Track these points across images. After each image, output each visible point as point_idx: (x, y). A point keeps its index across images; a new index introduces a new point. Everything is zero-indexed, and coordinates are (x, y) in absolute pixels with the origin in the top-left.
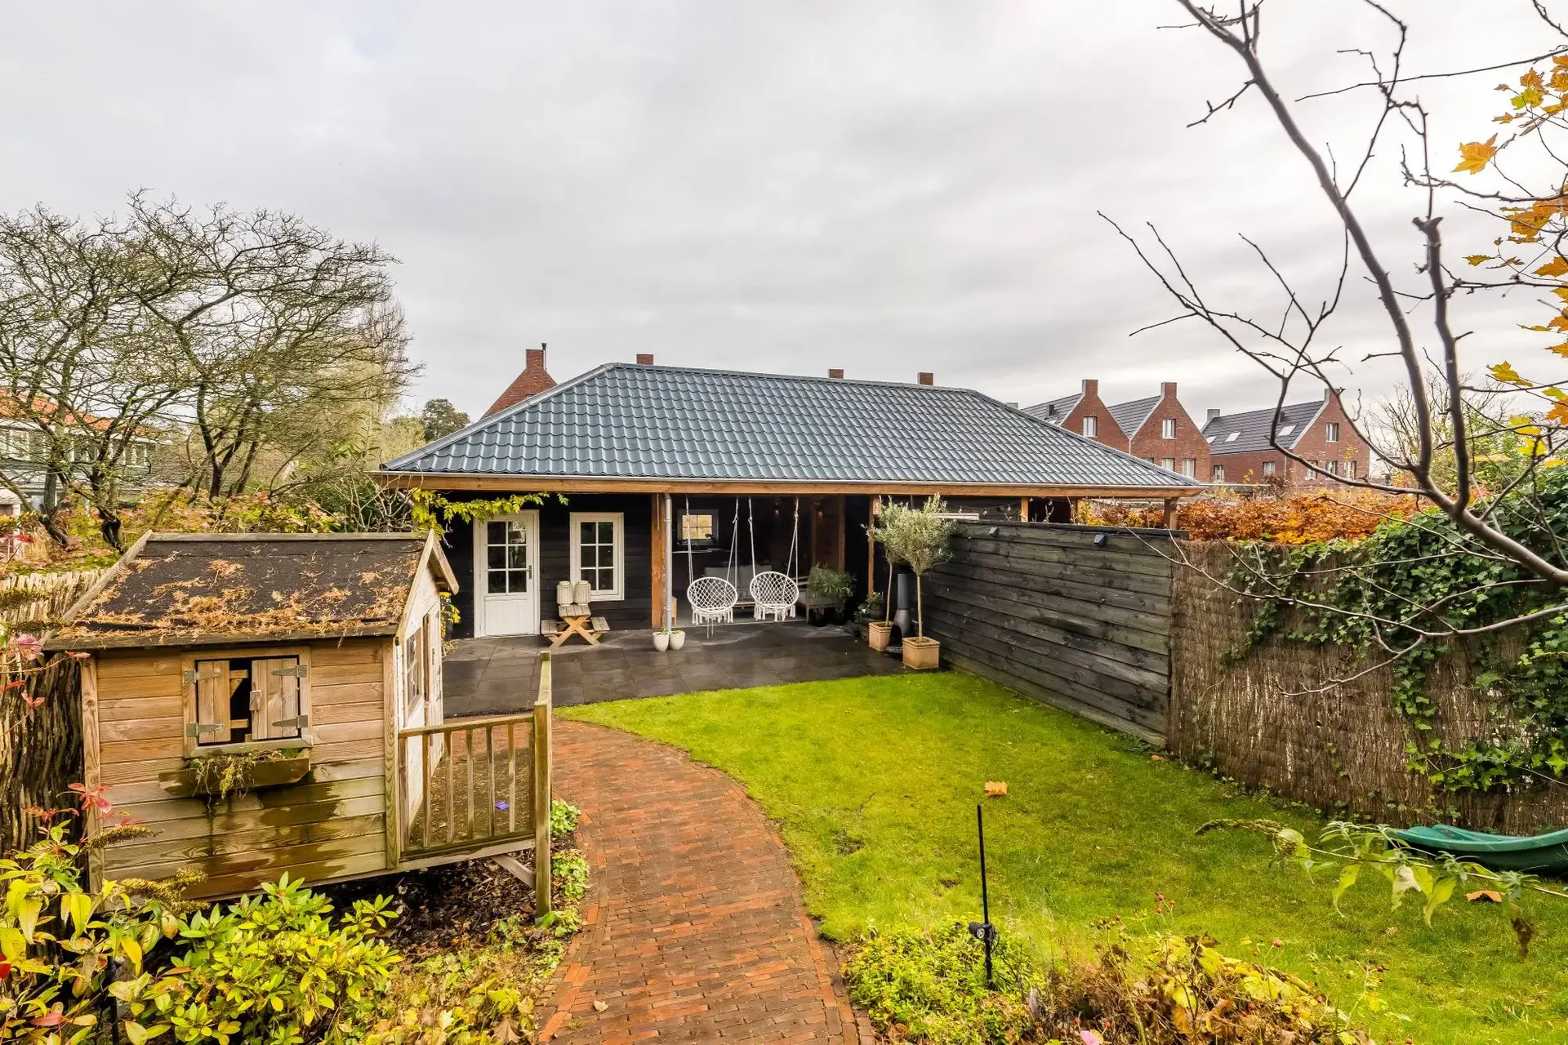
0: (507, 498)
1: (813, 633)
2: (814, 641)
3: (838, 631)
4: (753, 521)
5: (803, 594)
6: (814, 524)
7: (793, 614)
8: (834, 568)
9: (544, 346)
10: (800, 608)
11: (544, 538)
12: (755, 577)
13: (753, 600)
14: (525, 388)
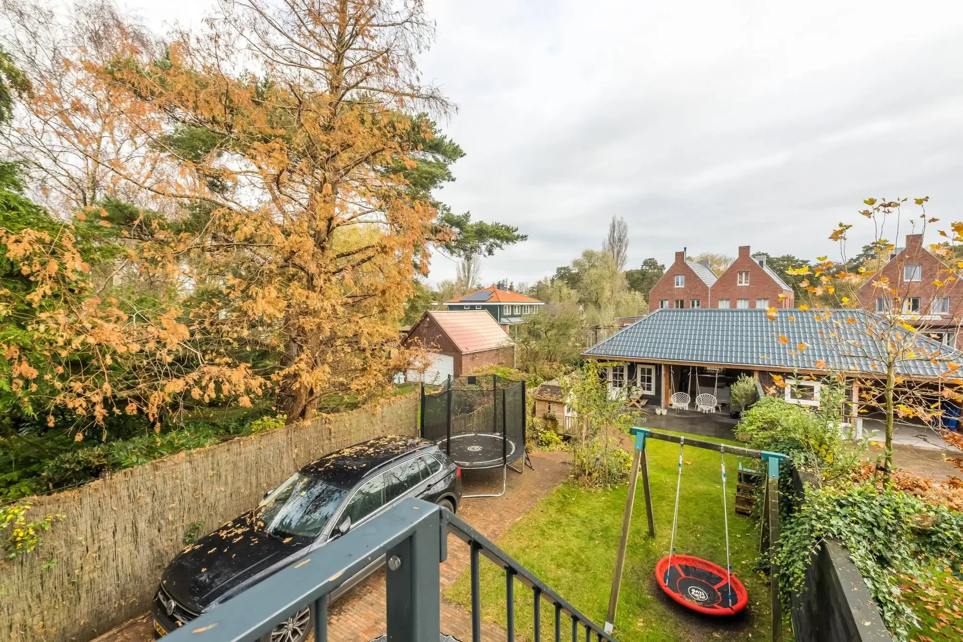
7: (713, 411)
9: (685, 249)
11: (629, 372)
12: (700, 395)
13: (697, 403)
14: (674, 271)
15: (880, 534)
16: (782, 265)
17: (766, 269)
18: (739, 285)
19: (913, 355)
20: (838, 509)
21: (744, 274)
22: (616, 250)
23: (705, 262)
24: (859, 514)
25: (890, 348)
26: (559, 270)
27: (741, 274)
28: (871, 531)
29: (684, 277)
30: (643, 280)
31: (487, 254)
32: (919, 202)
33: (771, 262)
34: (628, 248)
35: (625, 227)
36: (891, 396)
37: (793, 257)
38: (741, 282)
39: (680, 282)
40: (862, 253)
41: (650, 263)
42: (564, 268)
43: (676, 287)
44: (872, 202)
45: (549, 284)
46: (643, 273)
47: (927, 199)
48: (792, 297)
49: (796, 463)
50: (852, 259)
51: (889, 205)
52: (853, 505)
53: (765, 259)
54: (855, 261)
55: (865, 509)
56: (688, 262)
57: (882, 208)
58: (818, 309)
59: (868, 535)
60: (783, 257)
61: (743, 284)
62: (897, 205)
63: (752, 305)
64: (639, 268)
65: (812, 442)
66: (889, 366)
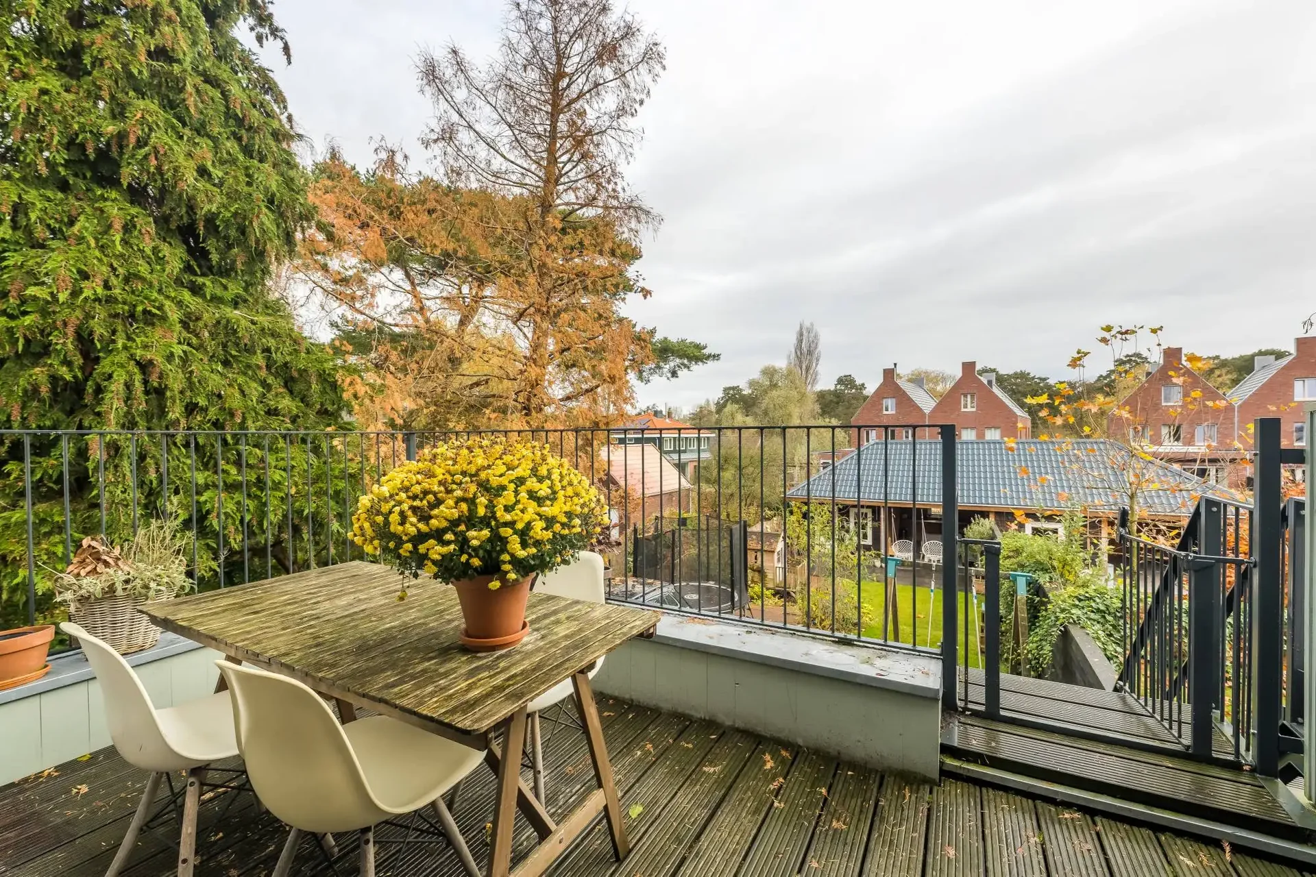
9: (895, 364)
14: (881, 394)
15: (1109, 618)
16: (1014, 384)
17: (996, 390)
18: (963, 410)
19: (1157, 486)
20: (1077, 603)
21: (969, 396)
22: (804, 367)
23: (918, 380)
24: (1093, 604)
25: (1132, 479)
26: (726, 390)
27: (965, 396)
28: (1104, 617)
29: (894, 400)
30: (838, 403)
31: (669, 375)
32: (1154, 331)
33: (1001, 380)
34: (820, 362)
35: (816, 336)
36: (1135, 528)
37: (1029, 374)
38: (966, 407)
39: (890, 407)
40: (1113, 368)
41: (846, 381)
42: (733, 388)
43: (885, 412)
44: (1108, 329)
45: (713, 408)
46: (836, 394)
47: (1161, 328)
48: (1029, 424)
49: (1041, 581)
50: (1101, 376)
51: (1126, 332)
52: (1089, 599)
53: (993, 377)
54: (1105, 378)
55: (1098, 600)
56: (898, 382)
57: (1119, 336)
58: (1058, 440)
59: (1102, 620)
60: (1016, 373)
61: (969, 409)
62: (1134, 332)
63: (981, 435)
64: (832, 388)
65: (1055, 563)
66: (1132, 497)
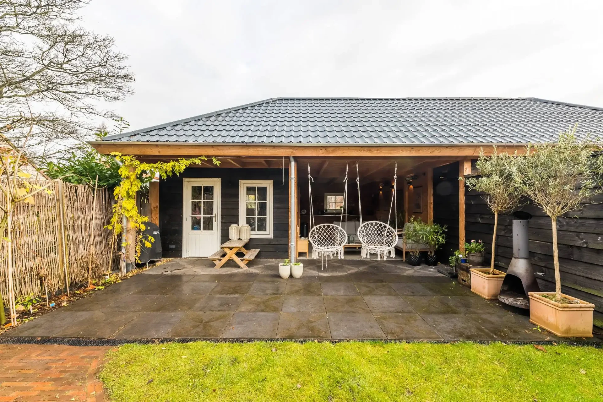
0: (177, 161)
1: (410, 271)
2: (411, 278)
3: (431, 271)
4: (360, 181)
5: (401, 241)
6: (407, 194)
7: (393, 255)
8: (426, 222)
10: (398, 251)
11: (224, 195)
12: (362, 225)
13: (360, 243)
